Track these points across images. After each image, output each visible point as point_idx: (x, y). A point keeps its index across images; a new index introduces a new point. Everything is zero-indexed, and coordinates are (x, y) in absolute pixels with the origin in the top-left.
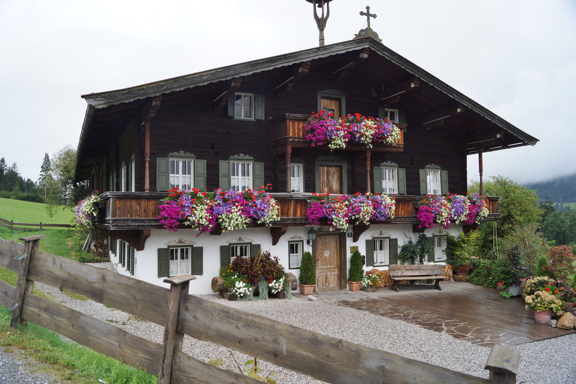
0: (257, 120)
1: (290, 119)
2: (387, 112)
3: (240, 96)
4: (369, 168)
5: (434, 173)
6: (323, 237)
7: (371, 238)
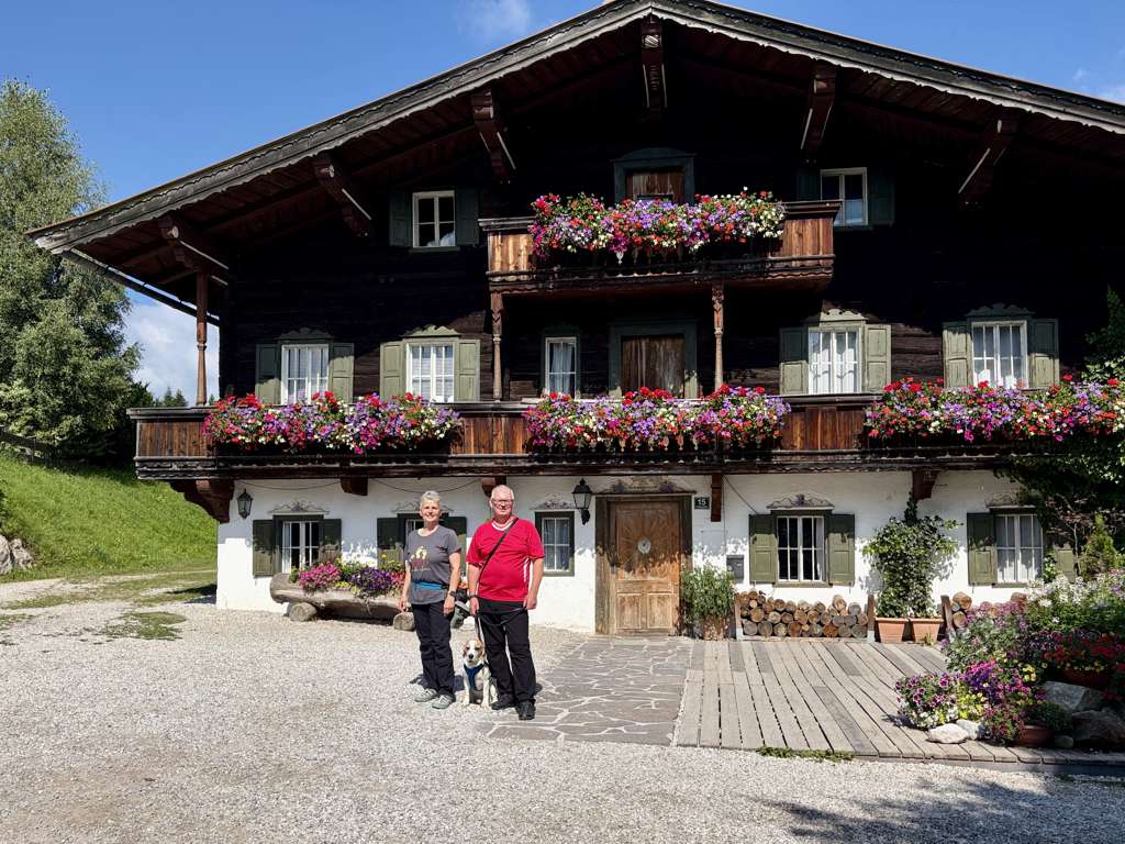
0: (462, 247)
1: (495, 233)
3: (431, 201)
4: (718, 330)
5: (1004, 330)
6: (632, 507)
7: (768, 511)
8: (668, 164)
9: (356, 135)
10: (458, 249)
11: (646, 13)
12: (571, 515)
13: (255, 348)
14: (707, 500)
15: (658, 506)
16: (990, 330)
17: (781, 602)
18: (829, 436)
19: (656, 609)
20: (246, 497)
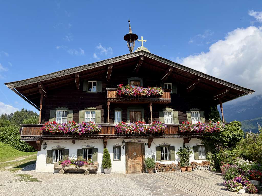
0: (98, 92)
1: (109, 90)
2: (166, 85)
3: (91, 83)
4: (151, 111)
5: (195, 113)
6: (132, 145)
7: (159, 146)
8: (138, 80)
9: (85, 70)
10: (97, 92)
11: (142, 55)
12: (120, 147)
13: (50, 111)
14: (147, 144)
15: (137, 145)
16: (193, 112)
17: (164, 165)
18: (172, 132)
19: (137, 167)
20: (45, 144)
